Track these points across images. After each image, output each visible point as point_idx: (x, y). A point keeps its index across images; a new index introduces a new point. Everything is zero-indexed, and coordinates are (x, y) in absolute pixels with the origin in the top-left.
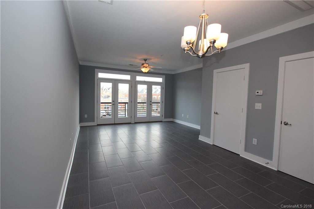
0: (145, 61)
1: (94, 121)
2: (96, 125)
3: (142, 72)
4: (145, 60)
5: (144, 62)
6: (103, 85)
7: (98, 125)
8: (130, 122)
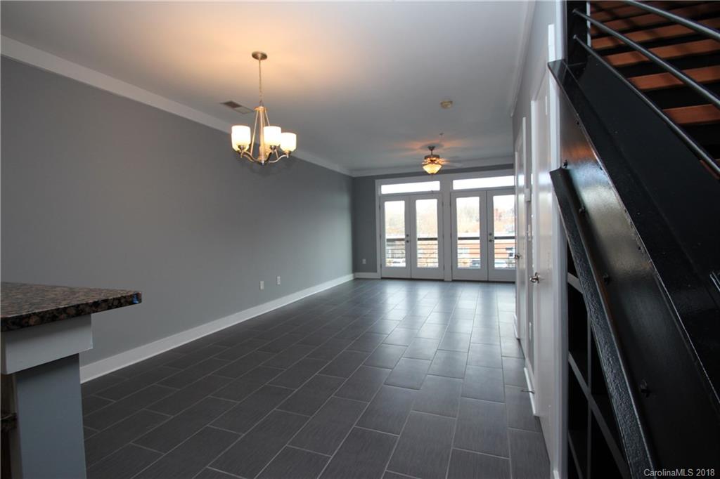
0: (432, 150)
1: (376, 271)
2: (380, 277)
3: (425, 173)
4: (432, 148)
5: (429, 152)
6: (389, 206)
7: (383, 278)
8: (442, 278)
